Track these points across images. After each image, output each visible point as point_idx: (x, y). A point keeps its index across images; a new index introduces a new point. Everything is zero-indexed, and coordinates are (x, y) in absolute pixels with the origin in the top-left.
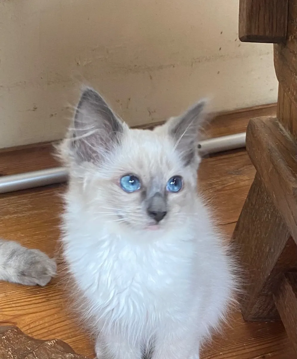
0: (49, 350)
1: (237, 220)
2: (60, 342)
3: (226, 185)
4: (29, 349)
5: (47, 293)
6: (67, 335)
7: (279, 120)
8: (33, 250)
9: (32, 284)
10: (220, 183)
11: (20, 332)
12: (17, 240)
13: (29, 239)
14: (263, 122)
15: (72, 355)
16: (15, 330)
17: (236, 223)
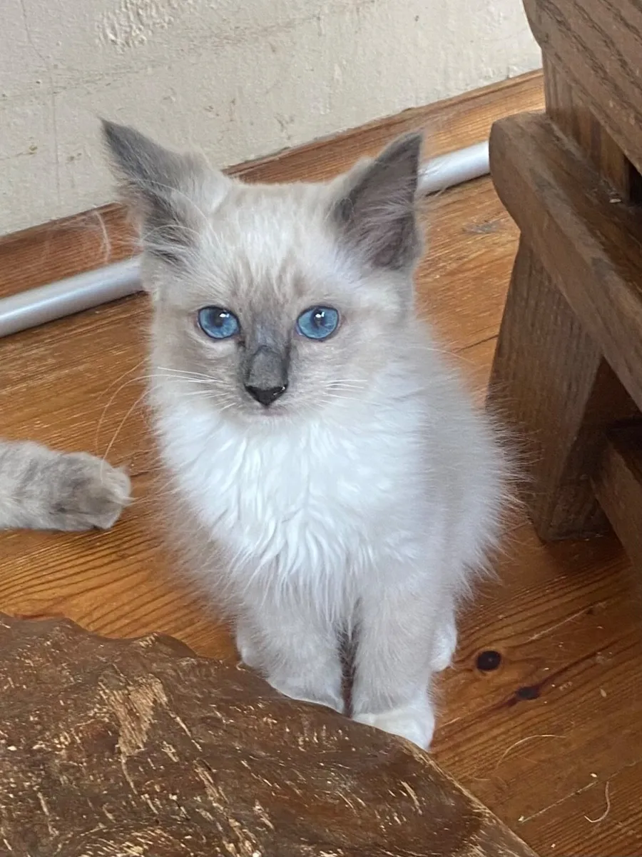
0: (144, 657)
1: (497, 331)
2: (163, 639)
3: (466, 260)
4: (103, 659)
5: (117, 543)
6: (173, 625)
7: (551, 118)
8: (74, 455)
9: (82, 528)
10: (452, 256)
11: (77, 630)
12: (37, 437)
13: (60, 432)
14: (518, 126)
15: (192, 660)
16: (69, 626)
17: (497, 338)
